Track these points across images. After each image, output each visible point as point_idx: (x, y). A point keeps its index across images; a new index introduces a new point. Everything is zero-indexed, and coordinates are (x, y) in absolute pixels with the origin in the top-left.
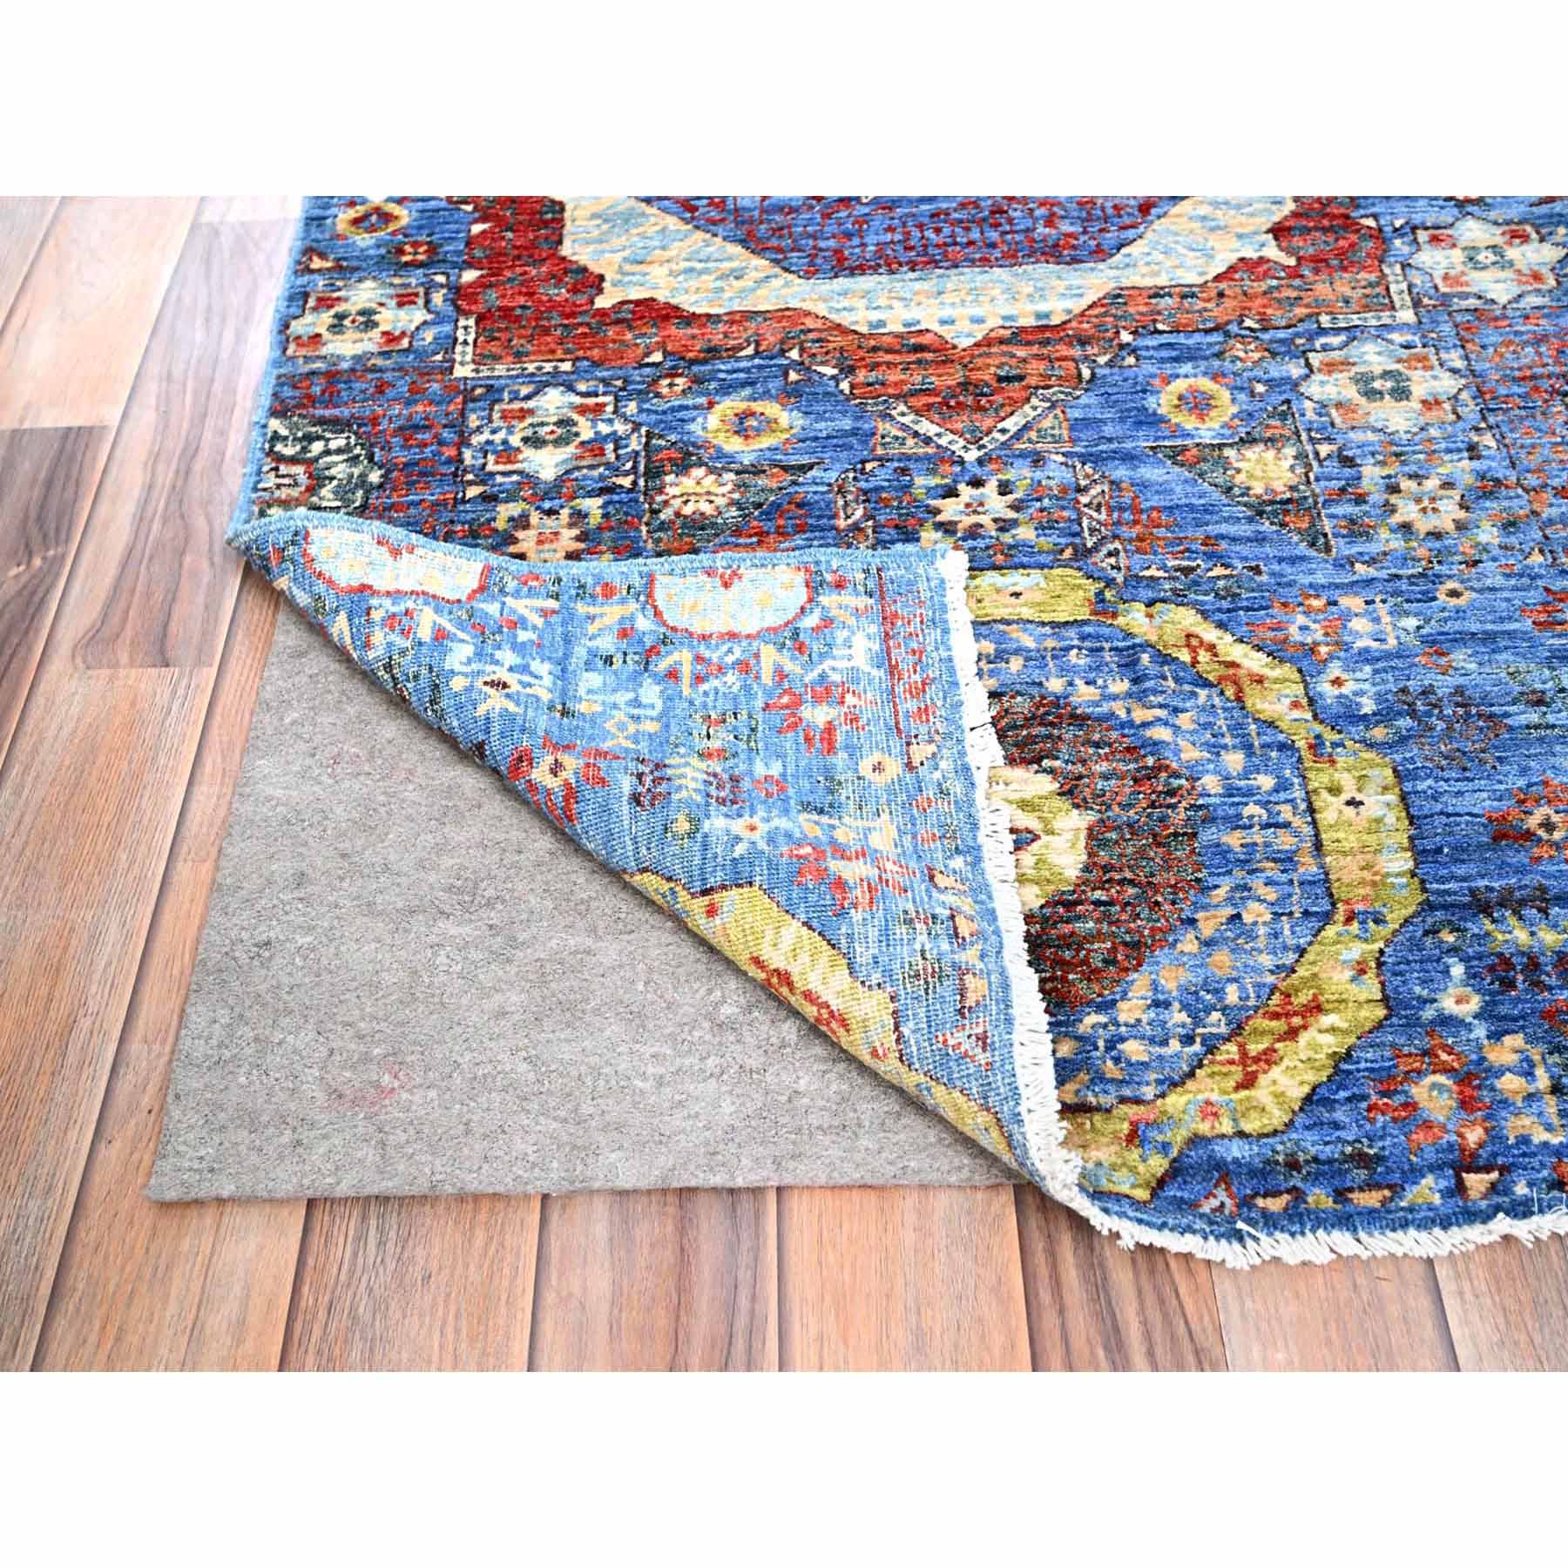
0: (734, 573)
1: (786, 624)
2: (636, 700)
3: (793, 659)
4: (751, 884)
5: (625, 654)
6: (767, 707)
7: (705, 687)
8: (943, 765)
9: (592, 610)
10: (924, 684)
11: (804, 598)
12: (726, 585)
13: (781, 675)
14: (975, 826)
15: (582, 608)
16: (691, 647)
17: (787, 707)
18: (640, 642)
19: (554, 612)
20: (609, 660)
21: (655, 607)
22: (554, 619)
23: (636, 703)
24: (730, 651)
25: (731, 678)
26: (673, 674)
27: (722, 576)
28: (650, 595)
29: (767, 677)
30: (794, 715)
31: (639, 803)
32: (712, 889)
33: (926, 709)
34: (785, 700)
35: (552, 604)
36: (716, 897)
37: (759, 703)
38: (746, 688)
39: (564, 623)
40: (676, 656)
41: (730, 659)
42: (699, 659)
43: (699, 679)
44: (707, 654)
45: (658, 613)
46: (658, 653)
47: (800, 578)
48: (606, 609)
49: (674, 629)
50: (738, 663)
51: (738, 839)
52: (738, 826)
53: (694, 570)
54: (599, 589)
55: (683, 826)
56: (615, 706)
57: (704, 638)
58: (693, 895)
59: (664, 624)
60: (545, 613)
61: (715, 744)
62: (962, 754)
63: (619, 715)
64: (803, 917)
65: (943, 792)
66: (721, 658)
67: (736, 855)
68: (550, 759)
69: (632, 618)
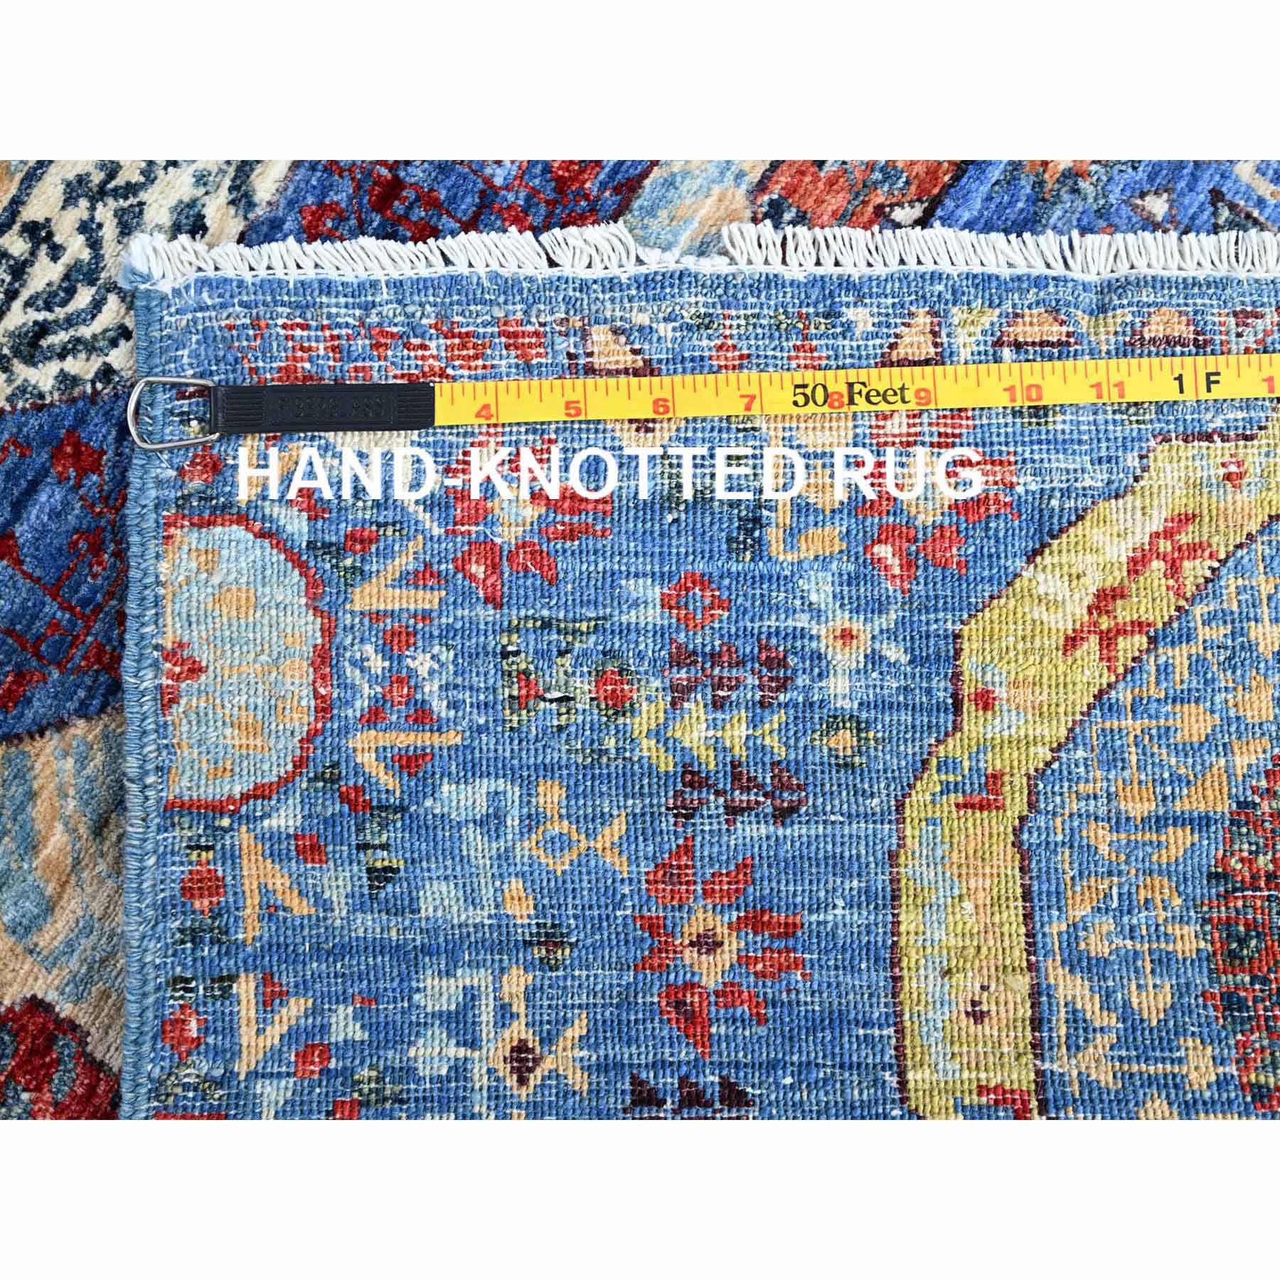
0: (169, 656)
1: (302, 566)
2: (481, 823)
3: (388, 553)
4: (957, 636)
5: (364, 847)
6: (493, 600)
7: (439, 707)
8: (643, 319)
9: (251, 909)
10: (450, 335)
11: (238, 531)
12: (195, 670)
13: (422, 577)
14: (772, 282)
15: (250, 930)
16: (345, 731)
17: (494, 567)
18: (330, 822)
19: (267, 979)
20: (380, 876)
21: (245, 797)
22: (287, 979)
23: (492, 822)
24: (360, 664)
25: (421, 663)
26: (409, 763)
27: (177, 678)
28: (218, 808)
29: (426, 600)
30: (511, 557)
31: (793, 809)
32: (955, 696)
33: (508, 335)
34: (478, 570)
35: (246, 988)
36: (967, 690)
37: (487, 614)
38: (446, 635)
39: (295, 958)
40: (367, 760)
41: (377, 664)
42: (373, 717)
43: (421, 716)
44: (361, 704)
45: (261, 792)
46: (359, 790)
47: (188, 538)
48: (250, 885)
49: (300, 764)
50: (385, 650)
51: (875, 659)
52: (844, 659)
53: (161, 729)
54: (201, 904)
55: (844, 740)
56: (505, 857)
57: (324, 708)
58: (957, 727)
59: (285, 782)
60: (270, 999)
61: (583, 687)
62: (611, 284)
63: (525, 849)
64: (1020, 563)
65: (705, 323)
66: (373, 680)
67: (904, 659)
68: (689, 955)
69: (273, 838)
